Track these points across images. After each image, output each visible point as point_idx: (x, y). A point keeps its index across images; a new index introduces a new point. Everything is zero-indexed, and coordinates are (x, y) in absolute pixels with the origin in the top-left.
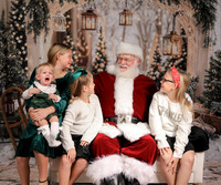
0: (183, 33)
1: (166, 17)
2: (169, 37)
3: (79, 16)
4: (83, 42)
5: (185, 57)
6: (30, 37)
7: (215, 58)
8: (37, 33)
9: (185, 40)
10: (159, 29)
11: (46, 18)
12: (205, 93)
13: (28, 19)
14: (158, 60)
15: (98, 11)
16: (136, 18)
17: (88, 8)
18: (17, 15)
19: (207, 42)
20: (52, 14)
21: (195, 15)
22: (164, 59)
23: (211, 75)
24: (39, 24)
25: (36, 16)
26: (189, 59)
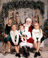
0: (38, 16)
1: (34, 13)
2: (35, 17)
3: (15, 14)
4: (16, 19)
5: (39, 21)
6: (5, 19)
7: (45, 21)
8: (6, 18)
9: (38, 17)
10: (32, 15)
11: (8, 15)
12: (43, 29)
13: (4, 15)
14: (33, 22)
15: (19, 12)
16: (27, 13)
17: (17, 12)
18: (2, 14)
19: (43, 18)
20: (9, 14)
21: (40, 12)
22: (34, 22)
23: (45, 25)
24: (7, 16)
25: (6, 14)
26: (40, 22)
